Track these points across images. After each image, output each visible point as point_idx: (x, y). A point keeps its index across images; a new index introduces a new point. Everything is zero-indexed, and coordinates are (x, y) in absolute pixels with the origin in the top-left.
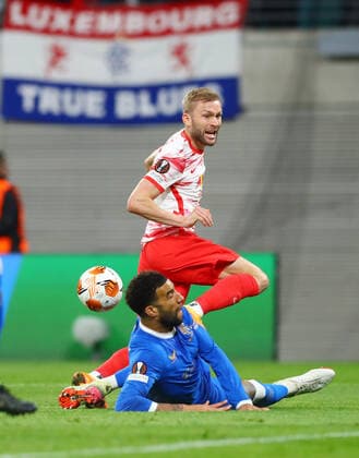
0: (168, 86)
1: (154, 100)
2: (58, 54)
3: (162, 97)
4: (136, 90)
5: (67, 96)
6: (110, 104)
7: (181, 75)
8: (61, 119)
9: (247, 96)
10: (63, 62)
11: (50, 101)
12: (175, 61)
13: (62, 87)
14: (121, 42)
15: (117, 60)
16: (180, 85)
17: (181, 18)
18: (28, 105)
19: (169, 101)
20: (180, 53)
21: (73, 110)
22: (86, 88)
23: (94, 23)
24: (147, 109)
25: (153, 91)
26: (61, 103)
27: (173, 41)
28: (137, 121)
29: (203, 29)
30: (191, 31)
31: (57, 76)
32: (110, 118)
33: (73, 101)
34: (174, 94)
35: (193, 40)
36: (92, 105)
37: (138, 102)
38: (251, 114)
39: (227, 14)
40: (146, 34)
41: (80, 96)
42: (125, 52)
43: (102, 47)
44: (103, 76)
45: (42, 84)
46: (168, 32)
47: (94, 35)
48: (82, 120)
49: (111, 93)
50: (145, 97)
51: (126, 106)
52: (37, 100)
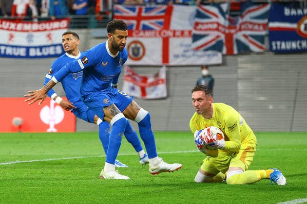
0: (45, 46)
1: (41, 51)
2: (12, 36)
3: (44, 50)
4: (35, 47)
5: (14, 49)
6: (28, 52)
7: (49, 43)
8: (13, 56)
10: (13, 39)
11: (9, 51)
12: (47, 39)
13: (13, 47)
14: (31, 33)
15: (30, 38)
16: (49, 46)
17: (49, 26)
18: (2, 52)
19: (46, 51)
20: (49, 36)
21: (16, 54)
22: (20, 47)
23: (23, 27)
24: (39, 54)
25: (41, 48)
26: (13, 51)
27: (46, 33)
28: (36, 57)
29: (56, 29)
30: (52, 29)
31: (11, 43)
32: (28, 56)
33: (16, 51)
34: (47, 49)
35: (53, 32)
36: (22, 52)
37: (36, 51)
39: (63, 24)
40: (39, 30)
41: (18, 49)
42: (32, 36)
43: (25, 34)
44: (26, 44)
45: (7, 46)
46: (45, 30)
47: (23, 31)
48: (19, 57)
49: (28, 49)
50: (38, 50)
51: (32, 52)
52: (5, 51)
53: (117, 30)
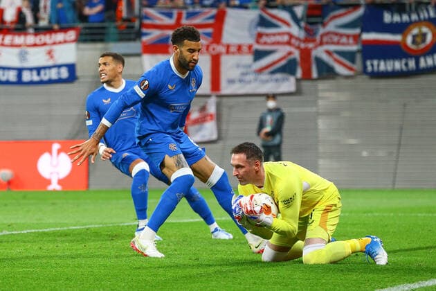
0: (45, 68)
1: (39, 74)
3: (42, 72)
4: (31, 69)
5: (1, 72)
6: (19, 76)
7: (50, 63)
9: (79, 73)
12: (48, 57)
14: (24, 48)
15: (23, 56)
16: (50, 67)
17: (51, 38)
19: (45, 74)
20: (50, 53)
21: (3, 78)
22: (9, 69)
23: (12, 40)
24: (36, 78)
25: (38, 70)
27: (47, 48)
28: (31, 83)
29: (60, 43)
30: (54, 43)
32: (19, 82)
33: (4, 74)
34: (47, 71)
35: (55, 48)
36: (12, 76)
37: (32, 75)
38: (81, 80)
39: (71, 36)
40: (35, 45)
41: (6, 72)
42: (26, 53)
43: (16, 50)
44: (17, 64)
46: (45, 44)
47: (12, 46)
48: (8, 83)
49: (20, 71)
50: (35, 73)
51: (26, 76)
53: (186, 41)
